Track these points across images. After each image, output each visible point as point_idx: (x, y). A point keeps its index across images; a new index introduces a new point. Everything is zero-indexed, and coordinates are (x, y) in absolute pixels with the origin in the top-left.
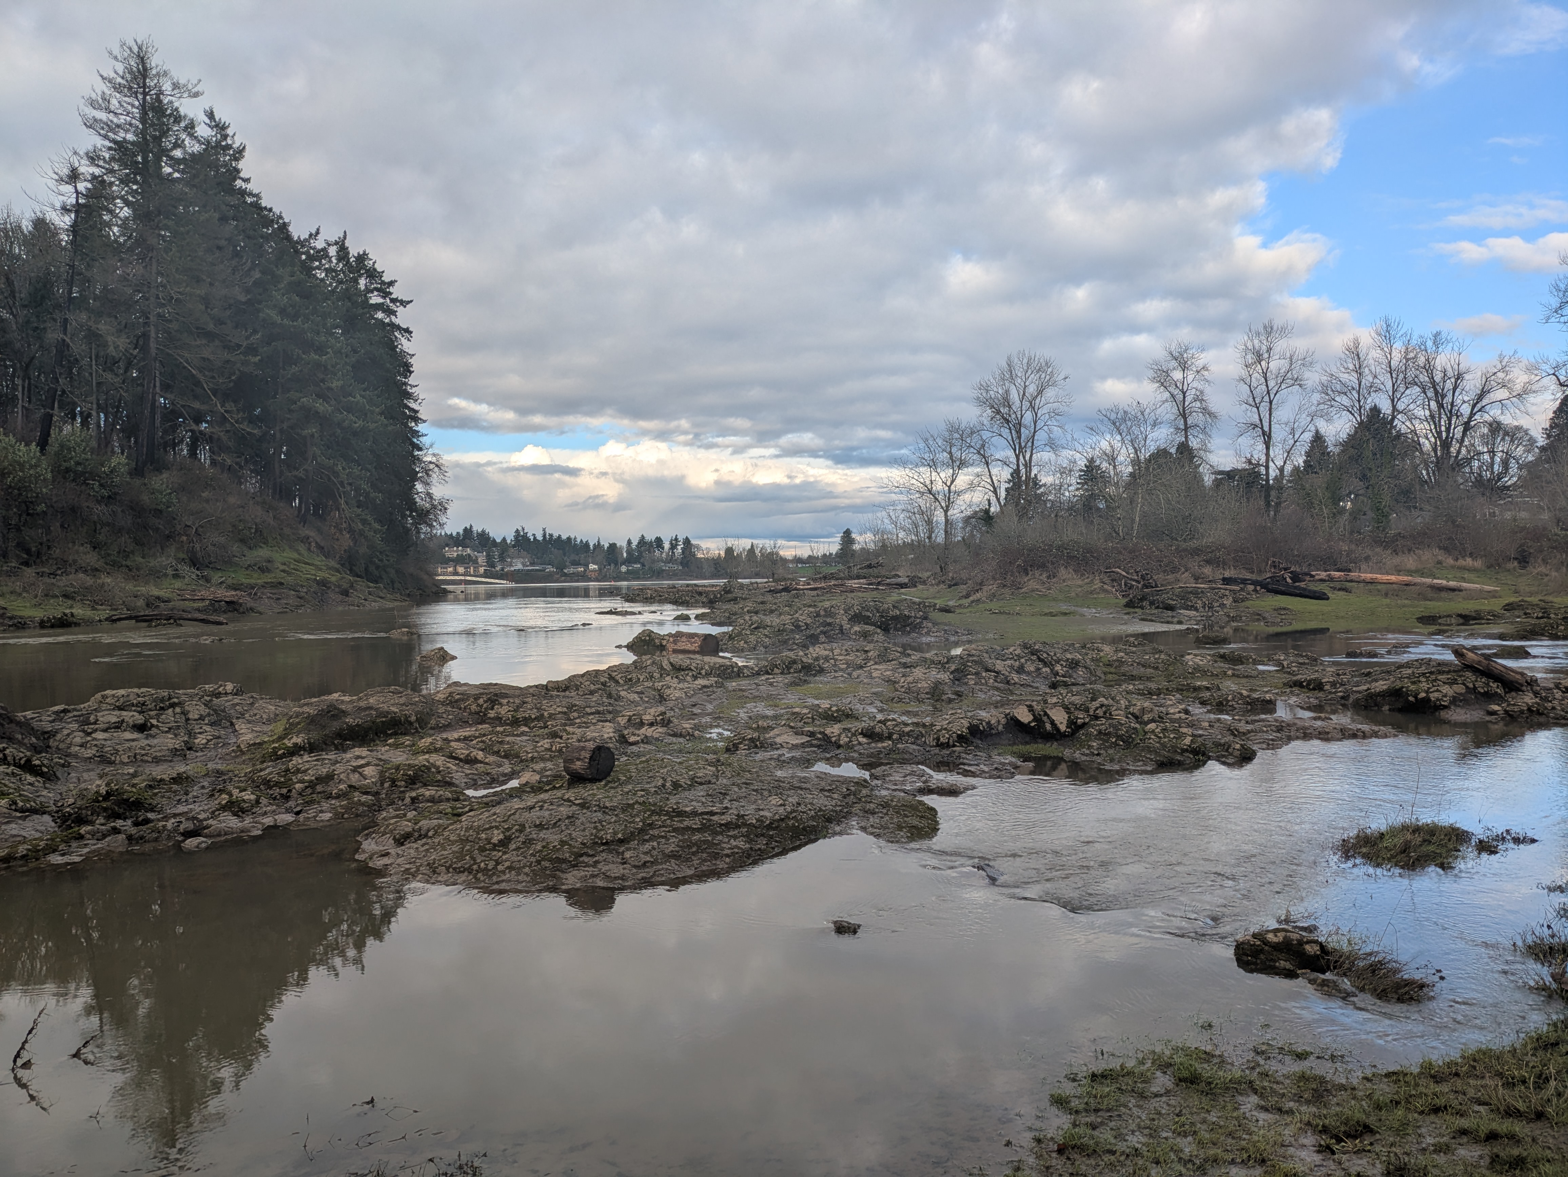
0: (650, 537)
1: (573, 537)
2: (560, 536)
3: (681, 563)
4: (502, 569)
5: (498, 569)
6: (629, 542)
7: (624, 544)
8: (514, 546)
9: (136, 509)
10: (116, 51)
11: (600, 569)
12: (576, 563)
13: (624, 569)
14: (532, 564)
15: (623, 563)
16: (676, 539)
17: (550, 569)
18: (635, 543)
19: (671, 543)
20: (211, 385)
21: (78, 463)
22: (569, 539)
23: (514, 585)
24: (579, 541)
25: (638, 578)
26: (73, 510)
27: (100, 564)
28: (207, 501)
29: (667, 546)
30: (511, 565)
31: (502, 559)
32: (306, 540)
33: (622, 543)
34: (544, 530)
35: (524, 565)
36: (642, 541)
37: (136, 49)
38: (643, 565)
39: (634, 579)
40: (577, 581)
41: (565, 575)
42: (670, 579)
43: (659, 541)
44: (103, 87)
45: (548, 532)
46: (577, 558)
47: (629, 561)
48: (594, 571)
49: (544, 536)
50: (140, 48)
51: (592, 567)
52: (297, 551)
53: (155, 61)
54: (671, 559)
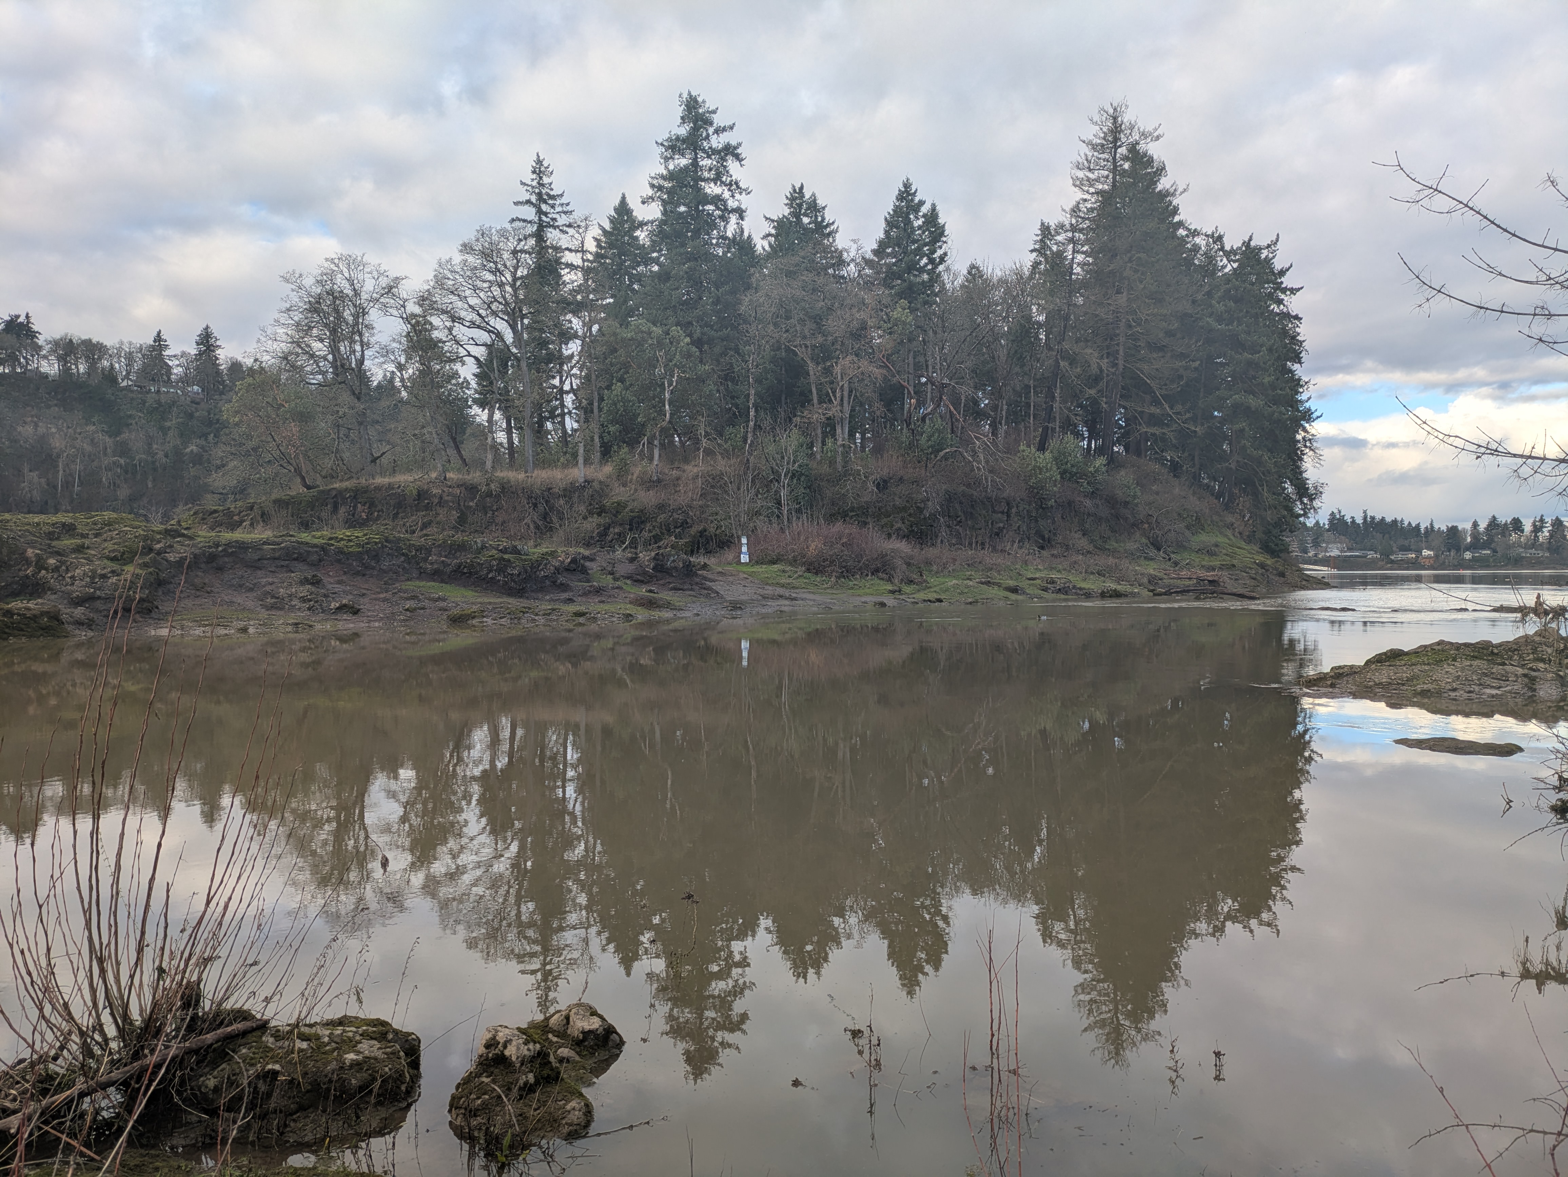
0: (1504, 518)
1: (1399, 519)
2: (1383, 519)
3: (1549, 549)
4: (1316, 555)
5: (1310, 554)
6: (1475, 525)
7: (1468, 526)
8: (1328, 530)
9: (1112, 502)
10: (1096, 118)
11: (1437, 556)
12: (1406, 549)
13: (1468, 555)
14: (1350, 549)
15: (1468, 549)
16: (1542, 520)
17: (1371, 555)
18: (1482, 526)
19: (1534, 525)
20: (1164, 392)
21: (1073, 466)
22: (1395, 522)
23: (1335, 571)
24: (1406, 523)
25: (1488, 567)
26: (1070, 503)
27: (1091, 548)
28: (1157, 493)
29: (1528, 527)
30: (1326, 551)
31: (1316, 544)
32: (1231, 526)
33: (1466, 526)
34: (1365, 512)
35: (1341, 551)
36: (1493, 523)
37: (1111, 111)
38: (1495, 551)
39: (1481, 567)
40: (1407, 569)
41: (1392, 562)
42: (1532, 568)
43: (1517, 524)
44: (1086, 150)
45: (1369, 514)
46: (1406, 543)
47: (1473, 547)
48: (1428, 557)
49: (1365, 518)
50: (1115, 109)
51: (1426, 553)
52: (1226, 536)
53: (1127, 118)
54: (1533, 544)
